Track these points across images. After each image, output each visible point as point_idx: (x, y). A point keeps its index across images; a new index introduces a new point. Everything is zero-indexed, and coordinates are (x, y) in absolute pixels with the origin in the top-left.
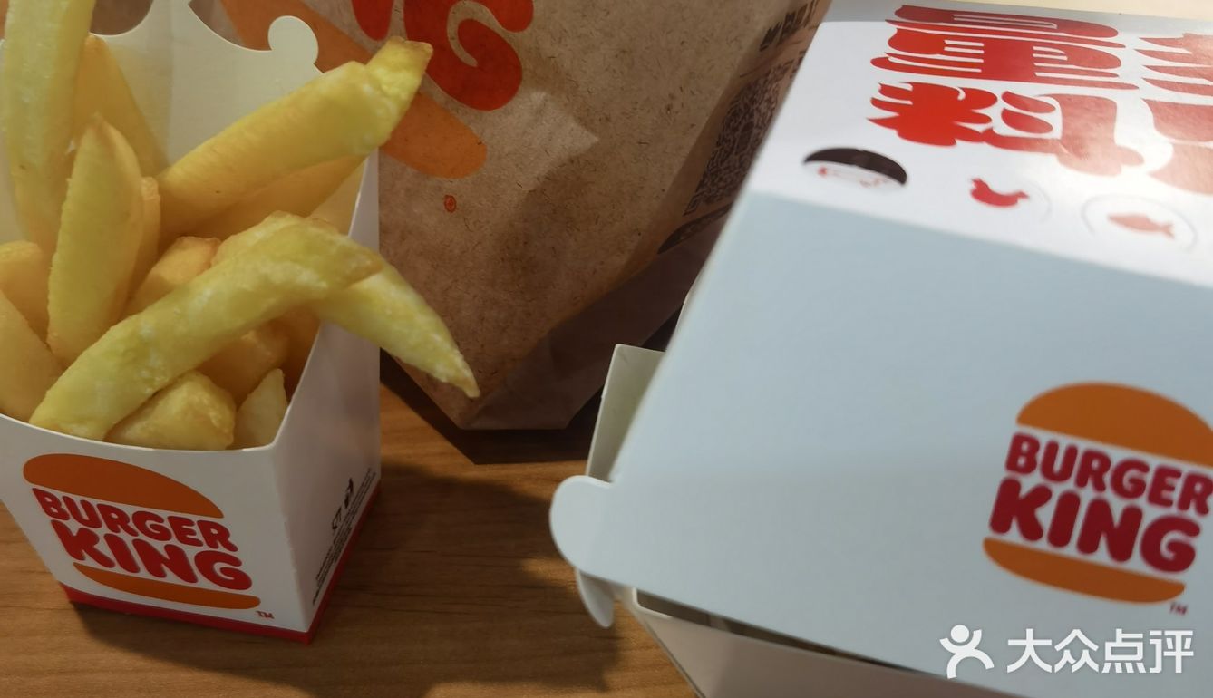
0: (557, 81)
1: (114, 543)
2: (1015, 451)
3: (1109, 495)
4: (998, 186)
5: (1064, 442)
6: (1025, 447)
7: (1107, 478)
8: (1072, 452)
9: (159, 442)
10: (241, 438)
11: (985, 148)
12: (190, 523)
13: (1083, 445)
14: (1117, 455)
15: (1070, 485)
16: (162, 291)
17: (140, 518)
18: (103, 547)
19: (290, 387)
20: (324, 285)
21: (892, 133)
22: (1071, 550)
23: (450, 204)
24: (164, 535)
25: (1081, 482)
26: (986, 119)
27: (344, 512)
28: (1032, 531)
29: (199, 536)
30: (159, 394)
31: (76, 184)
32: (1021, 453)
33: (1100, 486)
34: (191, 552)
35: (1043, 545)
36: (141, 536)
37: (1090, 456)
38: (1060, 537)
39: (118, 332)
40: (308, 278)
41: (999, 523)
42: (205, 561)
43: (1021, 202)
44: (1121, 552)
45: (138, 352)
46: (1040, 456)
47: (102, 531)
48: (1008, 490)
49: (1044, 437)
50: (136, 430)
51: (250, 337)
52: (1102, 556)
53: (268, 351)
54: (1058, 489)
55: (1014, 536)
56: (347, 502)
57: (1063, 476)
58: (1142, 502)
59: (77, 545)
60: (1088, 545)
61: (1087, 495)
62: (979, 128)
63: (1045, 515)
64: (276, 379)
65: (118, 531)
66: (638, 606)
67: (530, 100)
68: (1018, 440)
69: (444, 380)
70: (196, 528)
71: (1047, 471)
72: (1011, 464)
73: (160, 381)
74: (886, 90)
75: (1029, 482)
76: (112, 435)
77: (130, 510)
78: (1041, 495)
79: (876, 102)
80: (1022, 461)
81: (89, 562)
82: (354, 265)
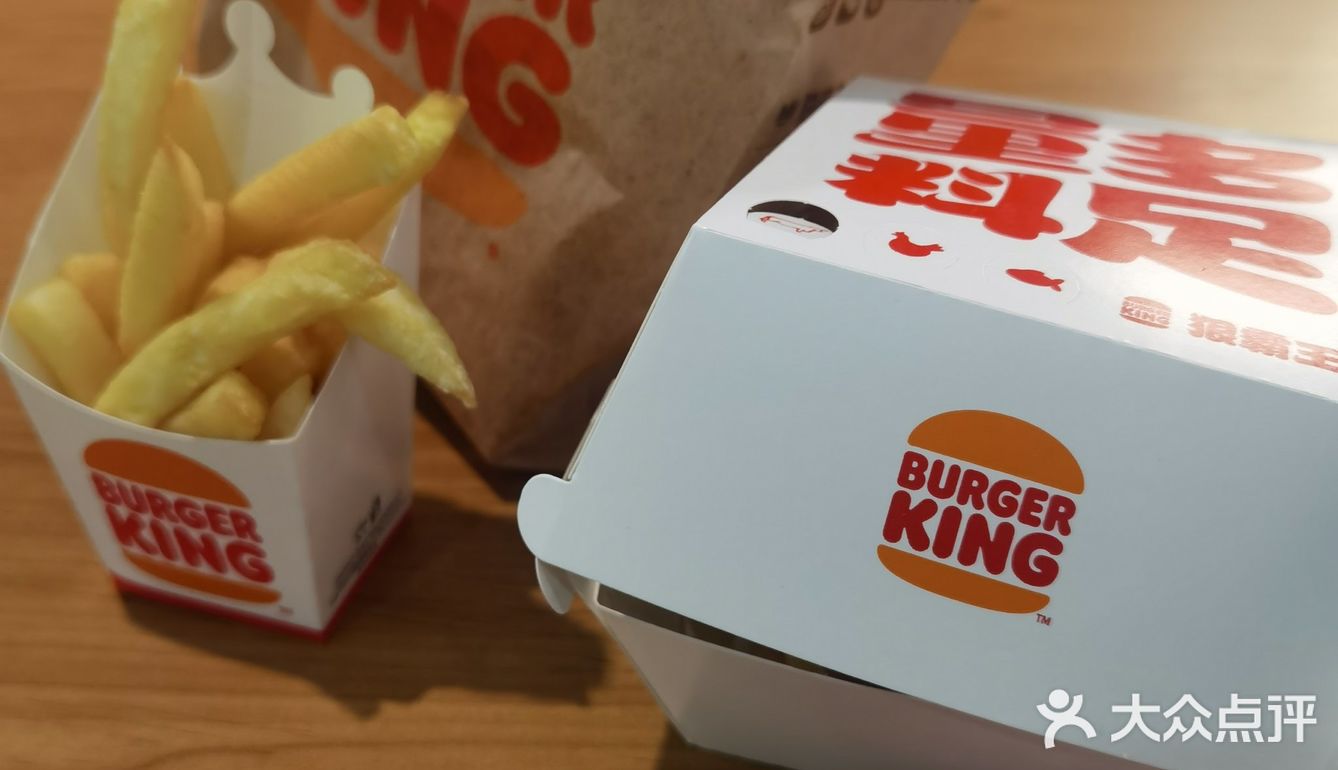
0: (590, 142)
1: (157, 531)
2: (906, 468)
3: (986, 512)
4: (917, 239)
5: (949, 462)
6: (915, 464)
7: (985, 496)
8: (955, 470)
9: (200, 431)
10: (267, 431)
11: (922, 209)
12: (223, 513)
13: (965, 466)
14: (994, 476)
15: (952, 501)
16: (214, 297)
17: (180, 505)
18: (146, 534)
19: (315, 389)
20: (346, 296)
21: (841, 192)
22: (952, 561)
23: (493, 251)
24: (197, 523)
25: (962, 500)
26: (935, 187)
27: (369, 527)
28: (919, 541)
29: (229, 526)
30: (203, 389)
31: (147, 196)
32: (911, 469)
33: (978, 504)
34: (222, 542)
35: (928, 554)
36: (182, 525)
37: (971, 475)
38: (943, 549)
39: (174, 332)
40: (333, 289)
41: (891, 533)
42: (234, 551)
43: (933, 253)
44: (995, 566)
45: (187, 349)
46: (927, 474)
47: (146, 518)
48: (900, 500)
49: (932, 457)
50: (181, 420)
51: (284, 343)
52: (979, 568)
53: (301, 359)
54: (943, 504)
55: (903, 544)
56: (373, 516)
57: (946, 493)
58: (1013, 520)
59: (125, 531)
60: (967, 558)
61: (968, 510)
62: (923, 193)
63: (931, 527)
64: (302, 384)
65: (161, 517)
66: (597, 604)
67: (567, 157)
68: (909, 457)
69: (446, 390)
70: (227, 518)
71: (934, 488)
72: (902, 480)
73: (204, 374)
74: (855, 159)
75: (918, 496)
76: (162, 423)
77: (171, 497)
78: (928, 508)
79: (840, 168)
80: (912, 477)
81: (135, 550)
82: (372, 279)
